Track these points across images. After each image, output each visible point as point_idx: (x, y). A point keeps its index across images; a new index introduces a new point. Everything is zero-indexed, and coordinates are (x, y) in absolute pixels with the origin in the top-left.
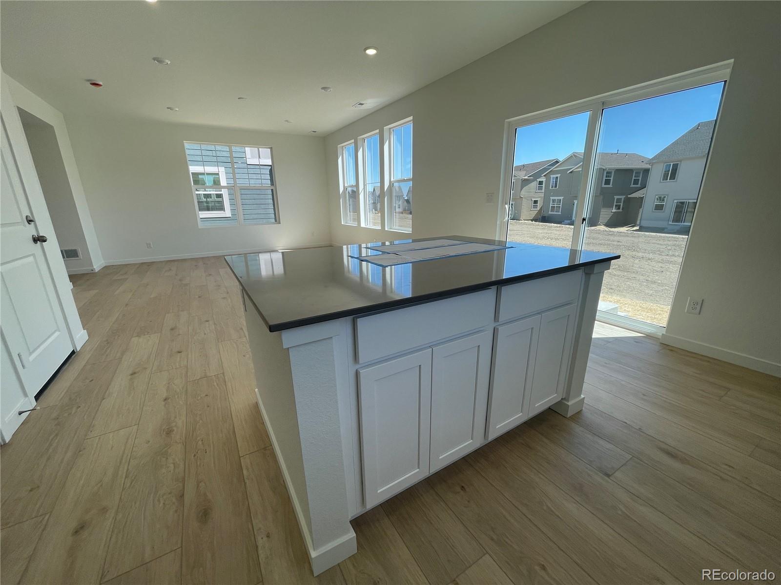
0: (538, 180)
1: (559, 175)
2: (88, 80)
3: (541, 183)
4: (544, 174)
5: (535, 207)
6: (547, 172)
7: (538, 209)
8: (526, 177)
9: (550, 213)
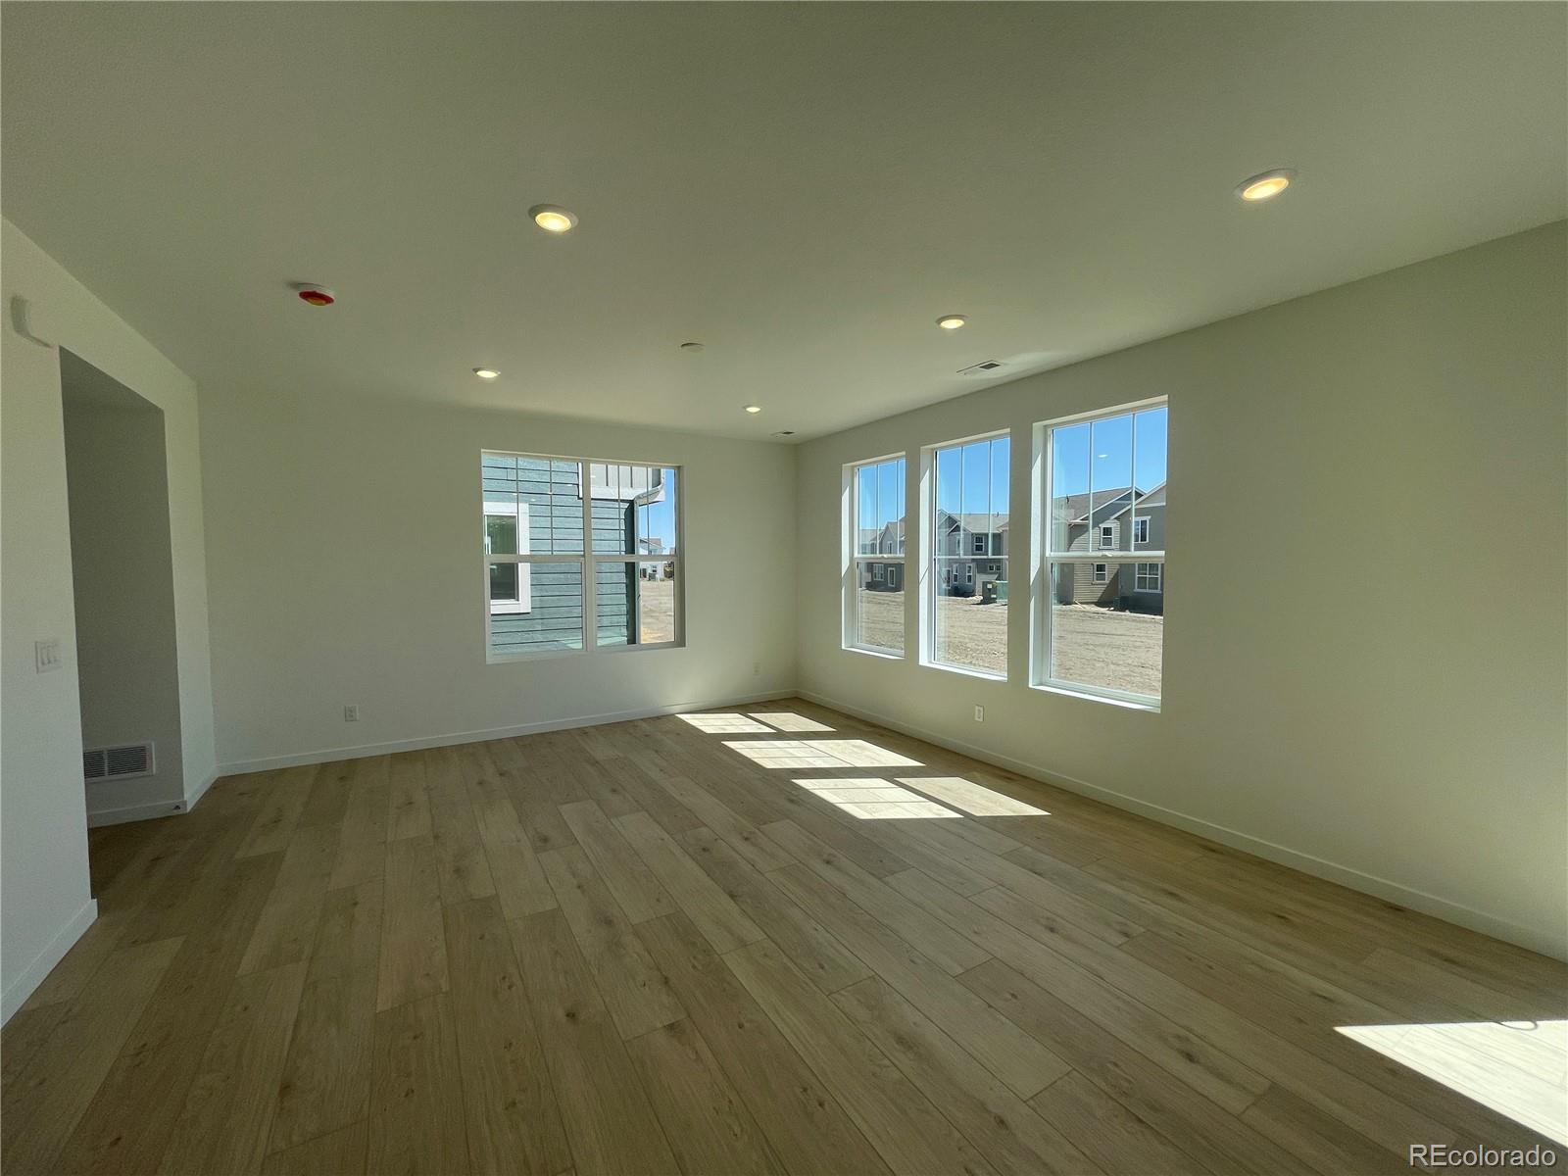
0: (1102, 526)
1: (1147, 518)
2: (295, 285)
3: (1107, 531)
4: (1116, 515)
5: (1101, 577)
6: (1121, 512)
7: (1107, 581)
8: (1078, 521)
9: (1137, 590)
